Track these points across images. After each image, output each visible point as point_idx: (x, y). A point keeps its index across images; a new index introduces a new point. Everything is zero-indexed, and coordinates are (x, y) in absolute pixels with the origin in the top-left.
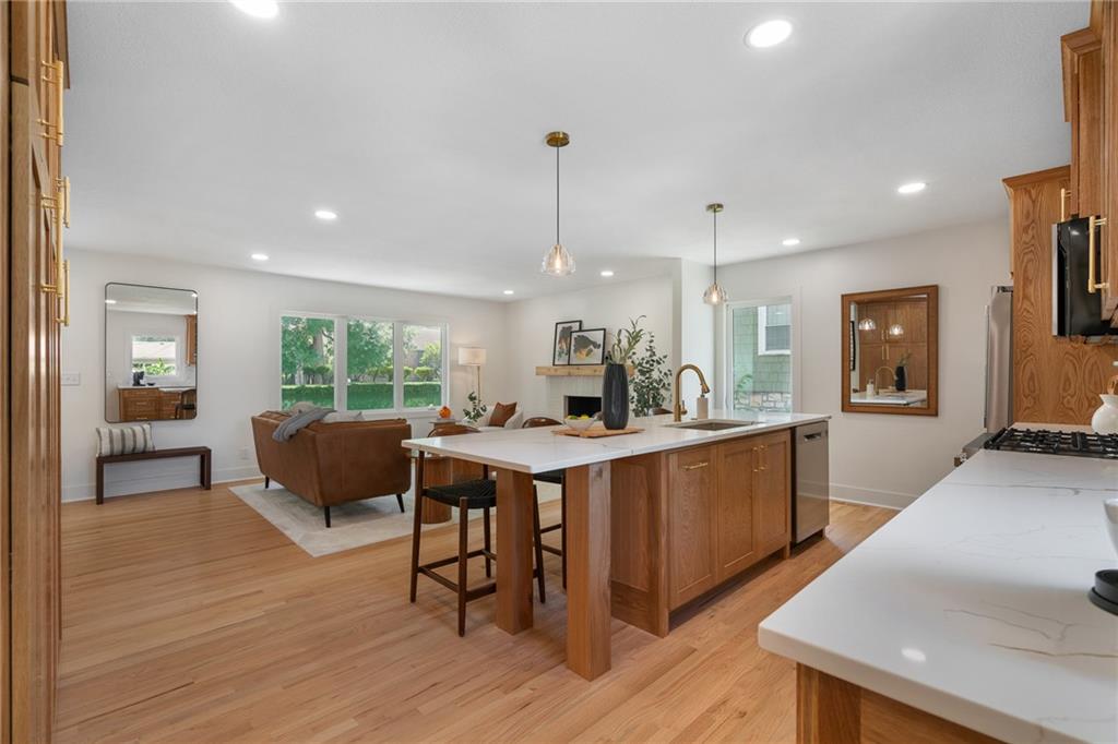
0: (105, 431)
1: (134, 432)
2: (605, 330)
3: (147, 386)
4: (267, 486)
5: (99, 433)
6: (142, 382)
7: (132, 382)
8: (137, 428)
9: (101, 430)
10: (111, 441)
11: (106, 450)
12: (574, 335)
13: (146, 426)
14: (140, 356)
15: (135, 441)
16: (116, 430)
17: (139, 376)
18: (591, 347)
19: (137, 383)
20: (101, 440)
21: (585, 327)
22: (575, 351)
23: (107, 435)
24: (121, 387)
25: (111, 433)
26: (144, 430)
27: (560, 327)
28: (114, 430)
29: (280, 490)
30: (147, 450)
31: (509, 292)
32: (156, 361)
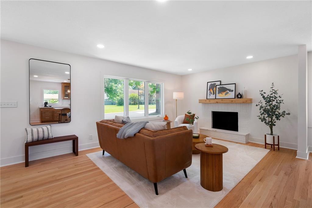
0: (29, 130)
1: (43, 129)
2: (235, 84)
3: (49, 107)
4: (103, 154)
5: (26, 131)
6: (47, 105)
7: (44, 105)
8: (45, 127)
9: (28, 129)
10: (32, 135)
11: (30, 139)
12: (218, 87)
13: (49, 127)
14: (47, 98)
15: (44, 134)
16: (35, 129)
17: (46, 103)
18: (228, 91)
19: (46, 106)
20: (27, 134)
21: (222, 83)
22: (218, 93)
23: (31, 132)
24: (40, 107)
25: (32, 131)
26: (48, 129)
27: (209, 84)
28: (33, 129)
29: (109, 156)
30: (50, 138)
31: (190, 70)
32: (51, 99)
